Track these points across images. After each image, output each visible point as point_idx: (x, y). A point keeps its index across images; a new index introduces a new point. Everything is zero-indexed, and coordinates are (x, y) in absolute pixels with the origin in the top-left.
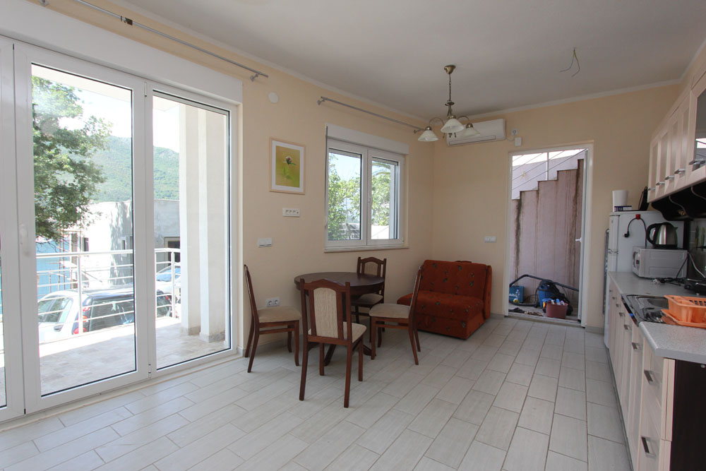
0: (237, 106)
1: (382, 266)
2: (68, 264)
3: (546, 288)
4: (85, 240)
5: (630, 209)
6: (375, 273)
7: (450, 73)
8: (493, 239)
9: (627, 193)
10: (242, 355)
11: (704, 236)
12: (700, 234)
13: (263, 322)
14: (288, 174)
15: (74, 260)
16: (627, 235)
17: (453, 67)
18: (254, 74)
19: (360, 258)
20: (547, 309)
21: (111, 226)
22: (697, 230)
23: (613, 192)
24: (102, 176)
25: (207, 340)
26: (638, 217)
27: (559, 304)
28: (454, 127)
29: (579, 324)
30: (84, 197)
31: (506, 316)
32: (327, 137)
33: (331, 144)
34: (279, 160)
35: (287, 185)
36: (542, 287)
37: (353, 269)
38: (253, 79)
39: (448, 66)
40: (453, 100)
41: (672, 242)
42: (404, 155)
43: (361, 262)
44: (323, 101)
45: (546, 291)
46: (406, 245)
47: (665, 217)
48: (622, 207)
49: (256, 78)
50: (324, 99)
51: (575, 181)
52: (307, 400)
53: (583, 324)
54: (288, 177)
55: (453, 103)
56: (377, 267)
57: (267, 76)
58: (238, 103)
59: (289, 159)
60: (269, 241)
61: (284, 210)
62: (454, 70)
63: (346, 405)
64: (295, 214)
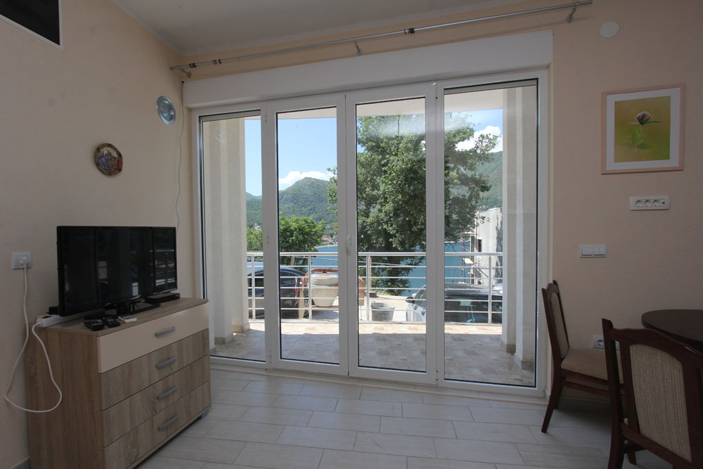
0: (548, 67)
2: (468, 261)
4: (480, 241)
14: (641, 142)
15: (472, 258)
21: (497, 228)
24: (488, 185)
25: (520, 364)
30: (471, 205)
38: (570, 18)
59: (644, 116)
60: (601, 249)
61: (632, 200)
64: (658, 205)
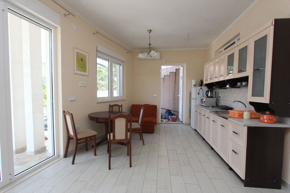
0: (56, 28)
1: (121, 108)
3: (168, 112)
5: (197, 86)
6: (118, 110)
7: (150, 33)
8: (156, 96)
9: (196, 81)
10: (63, 157)
11: (218, 94)
12: (217, 93)
13: (79, 138)
14: (81, 66)
16: (199, 94)
17: (151, 31)
18: (67, 13)
19: (110, 105)
20: (170, 120)
22: (216, 92)
23: (193, 80)
26: (201, 88)
27: (174, 117)
28: (154, 54)
29: (182, 123)
31: (160, 123)
32: (97, 51)
33: (99, 54)
34: (77, 59)
35: (81, 71)
36: (167, 112)
37: (107, 109)
38: (65, 15)
39: (149, 30)
40: (151, 43)
41: (211, 96)
42: (123, 62)
43: (111, 106)
44: (96, 33)
45: (168, 113)
46: (125, 99)
47: (208, 89)
48: (195, 85)
49: (68, 16)
50: (97, 32)
51: (175, 76)
52: (112, 169)
53: (183, 123)
54: (82, 67)
55: (151, 44)
56: (118, 109)
57: (74, 16)
58: (58, 26)
59: (82, 58)
60: (74, 99)
61: (80, 83)
62: (151, 32)
63: (131, 166)
64: (85, 85)
